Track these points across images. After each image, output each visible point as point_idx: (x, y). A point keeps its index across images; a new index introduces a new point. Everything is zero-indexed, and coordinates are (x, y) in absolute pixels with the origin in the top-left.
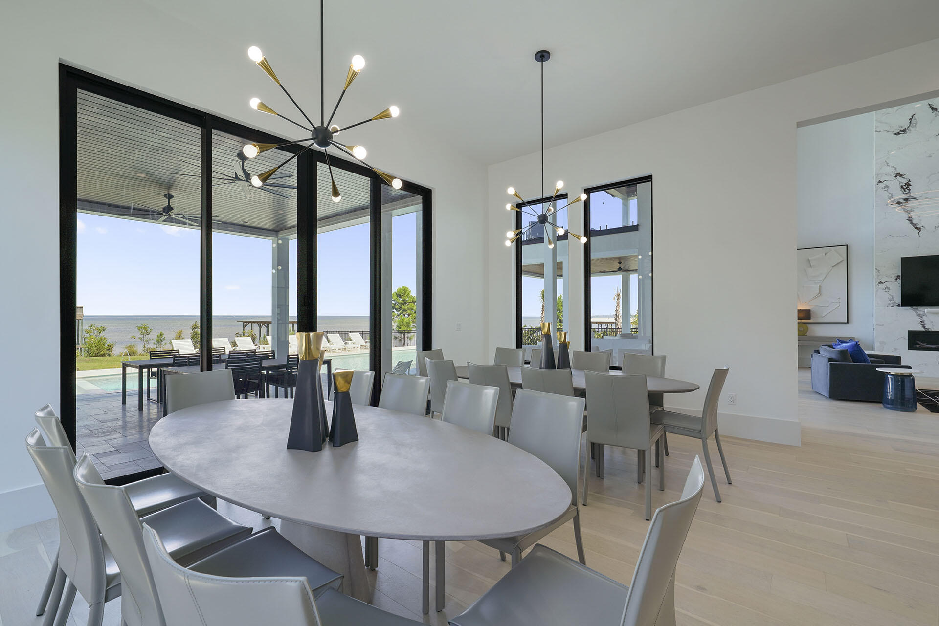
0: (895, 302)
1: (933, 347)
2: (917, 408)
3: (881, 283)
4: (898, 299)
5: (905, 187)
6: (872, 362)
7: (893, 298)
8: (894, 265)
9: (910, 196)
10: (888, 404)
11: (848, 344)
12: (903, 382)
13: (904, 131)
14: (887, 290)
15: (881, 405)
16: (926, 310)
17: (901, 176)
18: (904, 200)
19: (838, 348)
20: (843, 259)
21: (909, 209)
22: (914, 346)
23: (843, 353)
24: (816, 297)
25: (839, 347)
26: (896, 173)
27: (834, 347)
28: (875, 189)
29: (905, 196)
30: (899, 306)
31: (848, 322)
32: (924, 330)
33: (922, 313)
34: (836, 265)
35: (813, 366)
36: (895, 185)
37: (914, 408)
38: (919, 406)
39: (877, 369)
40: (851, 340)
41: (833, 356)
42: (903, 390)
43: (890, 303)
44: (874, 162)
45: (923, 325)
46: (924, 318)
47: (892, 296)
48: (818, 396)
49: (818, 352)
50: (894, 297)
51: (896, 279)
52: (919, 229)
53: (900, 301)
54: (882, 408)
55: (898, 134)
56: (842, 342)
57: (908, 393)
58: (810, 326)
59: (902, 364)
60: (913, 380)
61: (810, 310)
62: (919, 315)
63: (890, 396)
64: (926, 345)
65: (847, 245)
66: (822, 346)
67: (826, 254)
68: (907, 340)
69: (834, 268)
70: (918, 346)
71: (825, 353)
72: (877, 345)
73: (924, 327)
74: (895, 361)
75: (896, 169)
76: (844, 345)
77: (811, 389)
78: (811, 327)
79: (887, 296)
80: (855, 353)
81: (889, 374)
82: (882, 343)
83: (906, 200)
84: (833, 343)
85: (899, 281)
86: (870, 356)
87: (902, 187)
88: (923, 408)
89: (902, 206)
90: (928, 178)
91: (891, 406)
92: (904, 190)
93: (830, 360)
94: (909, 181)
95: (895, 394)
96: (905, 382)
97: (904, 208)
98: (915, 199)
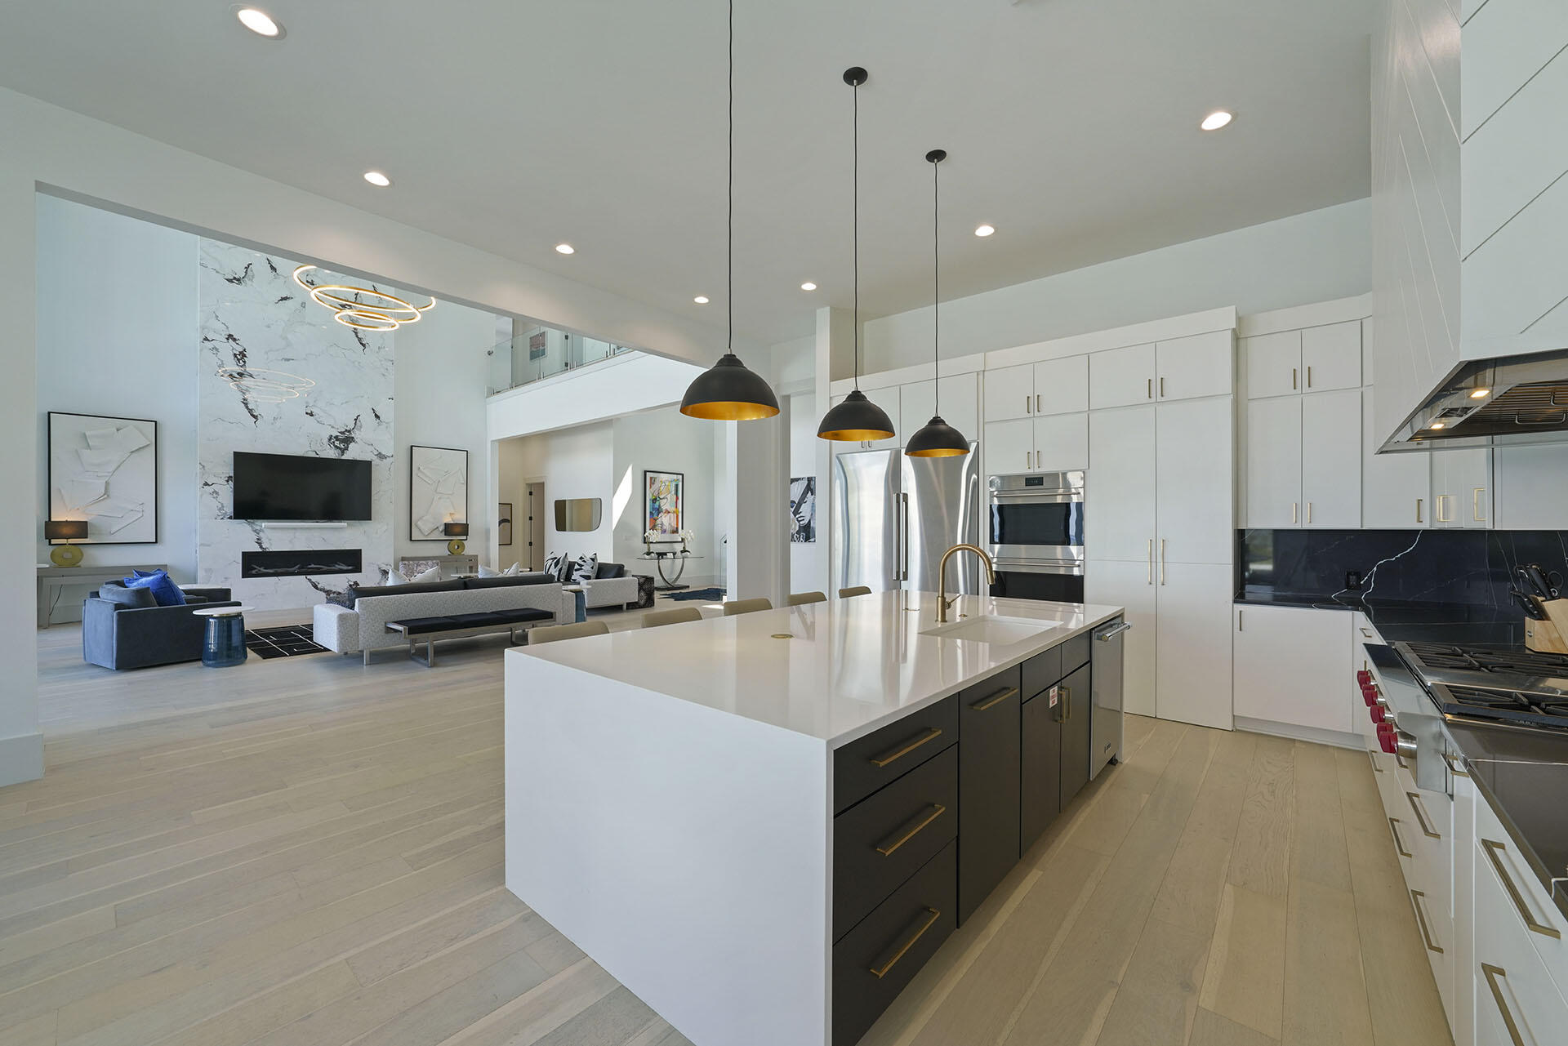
0: (226, 513)
1: (271, 571)
2: (246, 658)
3: (206, 484)
4: (229, 509)
5: (239, 357)
6: (188, 601)
7: (223, 507)
8: (224, 461)
9: (245, 371)
10: (210, 660)
11: (151, 578)
12: (229, 626)
13: (238, 280)
14: (215, 495)
15: (200, 664)
16: (263, 525)
17: (235, 340)
18: (238, 374)
19: (134, 586)
20: (148, 443)
21: (244, 388)
22: (249, 572)
23: (141, 593)
24: (98, 501)
25: (135, 584)
26: (228, 333)
27: (127, 585)
28: (199, 349)
29: (239, 370)
30: (230, 518)
31: (156, 542)
32: (261, 550)
33: (258, 528)
34: (136, 450)
35: (87, 620)
36: (227, 350)
37: (243, 658)
38: (251, 654)
39: (195, 613)
40: (159, 570)
41: (125, 600)
42: (229, 637)
43: (220, 514)
44: (199, 309)
45: (260, 544)
46: (261, 534)
47: (222, 504)
48: (97, 670)
49: (96, 595)
50: (225, 505)
51: (228, 481)
52: (255, 417)
53: (232, 510)
54: (202, 668)
55: (230, 281)
56: (143, 575)
57: (236, 640)
58: (85, 549)
59: (232, 600)
60: (242, 620)
61: (86, 522)
62: (255, 531)
63: (213, 648)
64: (262, 570)
65: (156, 422)
66: (107, 583)
67: (118, 430)
68: (241, 565)
69: (134, 454)
70: (254, 572)
71: (110, 595)
72: (201, 574)
73: (261, 547)
74: (221, 596)
75: (227, 328)
76: (144, 580)
77: (83, 660)
78: (88, 551)
79: (215, 504)
80: (164, 591)
81: (211, 617)
82: (209, 570)
83: (241, 375)
84: (124, 578)
85: (231, 483)
86: (187, 592)
87: (235, 355)
88: (255, 655)
89: (235, 381)
90: (266, 353)
91: (214, 662)
92: (238, 360)
93: (118, 607)
94: (245, 350)
95: (219, 645)
96: (230, 624)
97: (237, 385)
98: (251, 376)
